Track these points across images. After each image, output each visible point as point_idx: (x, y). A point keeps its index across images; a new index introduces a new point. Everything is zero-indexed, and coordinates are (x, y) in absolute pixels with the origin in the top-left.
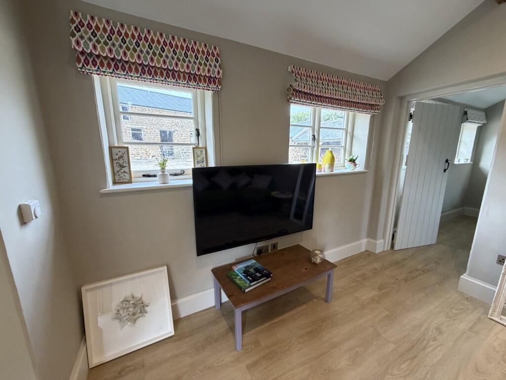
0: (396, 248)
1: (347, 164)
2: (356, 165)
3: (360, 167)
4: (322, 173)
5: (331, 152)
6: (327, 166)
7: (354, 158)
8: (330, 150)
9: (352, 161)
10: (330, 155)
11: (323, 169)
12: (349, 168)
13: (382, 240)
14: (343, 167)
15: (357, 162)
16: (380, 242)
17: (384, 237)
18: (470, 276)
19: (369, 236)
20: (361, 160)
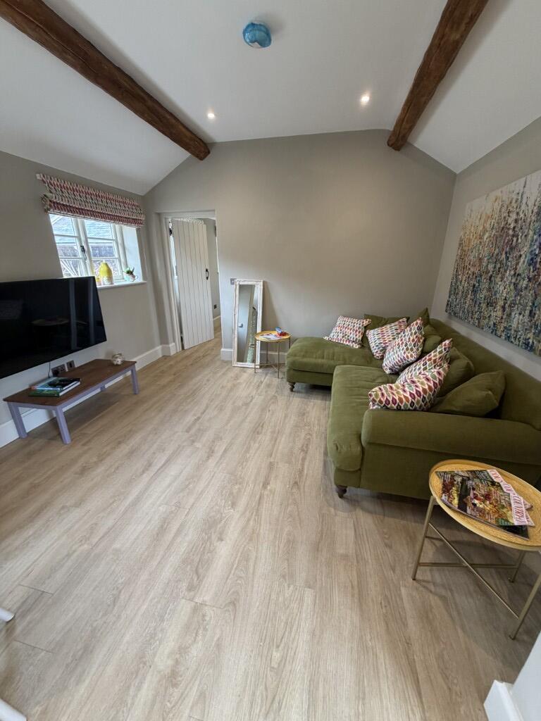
0: (186, 348)
1: (126, 276)
2: (134, 277)
3: (139, 279)
4: (103, 286)
5: (106, 264)
6: (105, 278)
7: (131, 270)
8: (104, 261)
9: (130, 273)
10: (105, 268)
11: (102, 282)
12: (128, 280)
13: (173, 344)
14: (121, 279)
15: (134, 273)
16: (172, 345)
17: (174, 341)
18: (225, 347)
19: (162, 343)
20: (138, 272)
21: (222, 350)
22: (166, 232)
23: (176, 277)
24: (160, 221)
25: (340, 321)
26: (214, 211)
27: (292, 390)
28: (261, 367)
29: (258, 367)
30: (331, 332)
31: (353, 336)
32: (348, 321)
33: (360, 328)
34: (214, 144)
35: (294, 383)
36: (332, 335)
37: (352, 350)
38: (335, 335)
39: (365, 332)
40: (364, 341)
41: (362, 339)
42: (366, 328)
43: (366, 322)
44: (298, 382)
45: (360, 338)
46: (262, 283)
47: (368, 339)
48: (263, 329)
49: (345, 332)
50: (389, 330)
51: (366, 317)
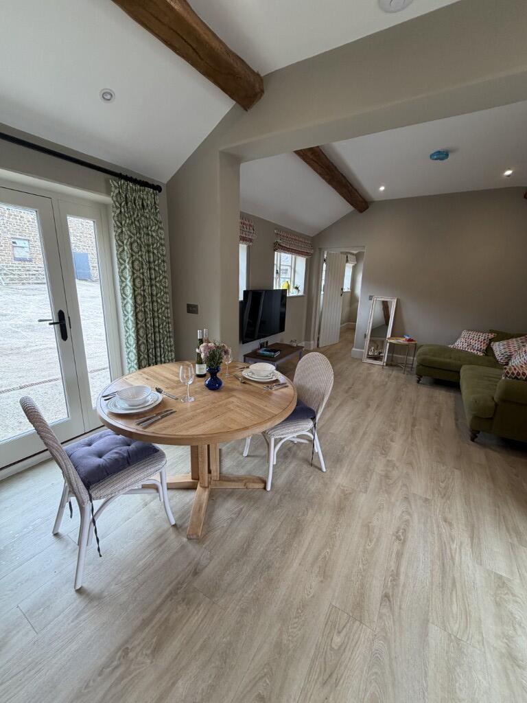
0: (320, 346)
1: (294, 290)
2: (299, 291)
3: (301, 293)
7: (298, 286)
9: (297, 288)
10: (286, 284)
12: (295, 293)
15: (299, 289)
17: (314, 340)
18: (356, 348)
19: (305, 340)
20: (302, 288)
21: (354, 349)
22: (322, 261)
23: (322, 293)
24: (320, 253)
25: (464, 333)
26: (364, 247)
27: (418, 382)
28: (387, 365)
29: (385, 364)
30: (456, 341)
31: (477, 345)
32: (473, 334)
33: (484, 340)
34: (373, 202)
35: (421, 377)
36: (456, 344)
37: (477, 357)
38: (460, 344)
39: (490, 343)
40: (489, 351)
41: (487, 348)
42: (491, 340)
43: (491, 336)
44: (425, 375)
45: (485, 348)
46: (396, 300)
47: (492, 350)
48: (392, 335)
49: (468, 342)
50: (514, 343)
51: (491, 332)
